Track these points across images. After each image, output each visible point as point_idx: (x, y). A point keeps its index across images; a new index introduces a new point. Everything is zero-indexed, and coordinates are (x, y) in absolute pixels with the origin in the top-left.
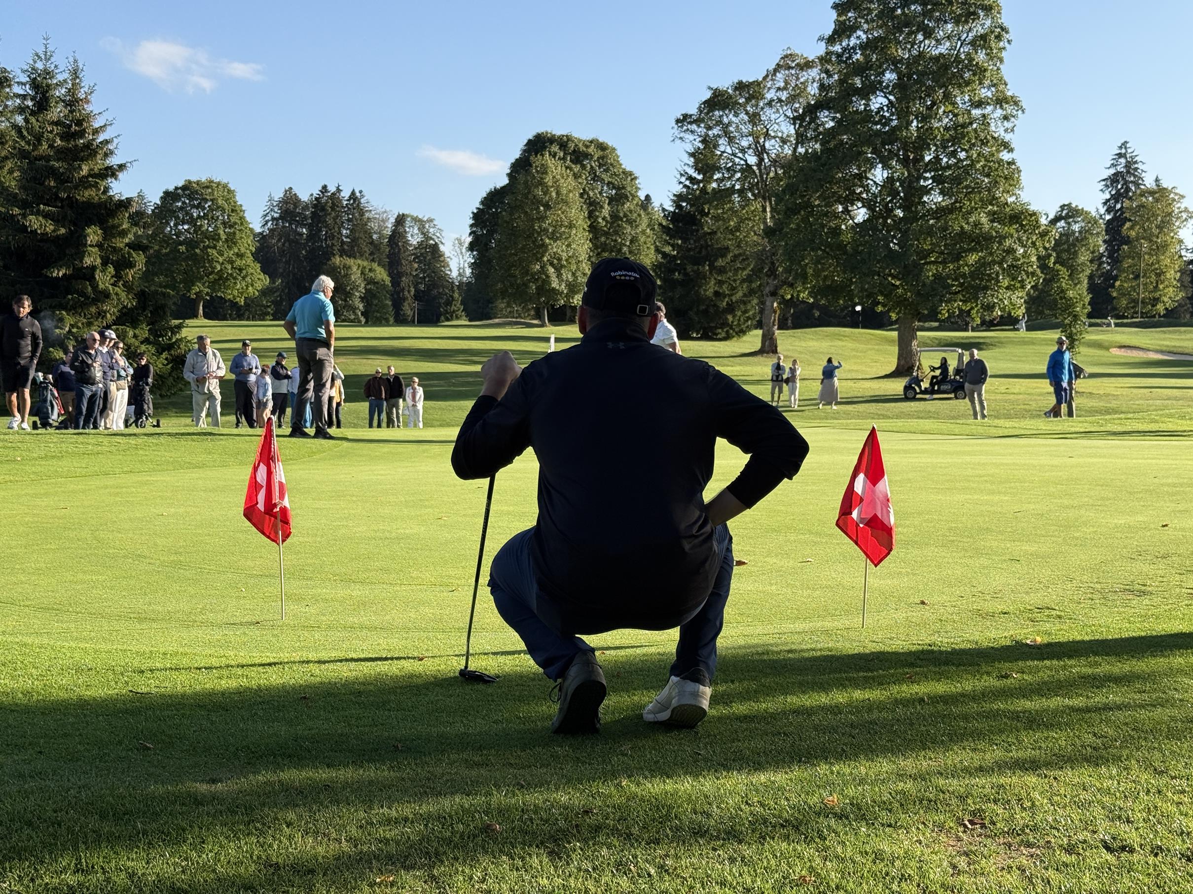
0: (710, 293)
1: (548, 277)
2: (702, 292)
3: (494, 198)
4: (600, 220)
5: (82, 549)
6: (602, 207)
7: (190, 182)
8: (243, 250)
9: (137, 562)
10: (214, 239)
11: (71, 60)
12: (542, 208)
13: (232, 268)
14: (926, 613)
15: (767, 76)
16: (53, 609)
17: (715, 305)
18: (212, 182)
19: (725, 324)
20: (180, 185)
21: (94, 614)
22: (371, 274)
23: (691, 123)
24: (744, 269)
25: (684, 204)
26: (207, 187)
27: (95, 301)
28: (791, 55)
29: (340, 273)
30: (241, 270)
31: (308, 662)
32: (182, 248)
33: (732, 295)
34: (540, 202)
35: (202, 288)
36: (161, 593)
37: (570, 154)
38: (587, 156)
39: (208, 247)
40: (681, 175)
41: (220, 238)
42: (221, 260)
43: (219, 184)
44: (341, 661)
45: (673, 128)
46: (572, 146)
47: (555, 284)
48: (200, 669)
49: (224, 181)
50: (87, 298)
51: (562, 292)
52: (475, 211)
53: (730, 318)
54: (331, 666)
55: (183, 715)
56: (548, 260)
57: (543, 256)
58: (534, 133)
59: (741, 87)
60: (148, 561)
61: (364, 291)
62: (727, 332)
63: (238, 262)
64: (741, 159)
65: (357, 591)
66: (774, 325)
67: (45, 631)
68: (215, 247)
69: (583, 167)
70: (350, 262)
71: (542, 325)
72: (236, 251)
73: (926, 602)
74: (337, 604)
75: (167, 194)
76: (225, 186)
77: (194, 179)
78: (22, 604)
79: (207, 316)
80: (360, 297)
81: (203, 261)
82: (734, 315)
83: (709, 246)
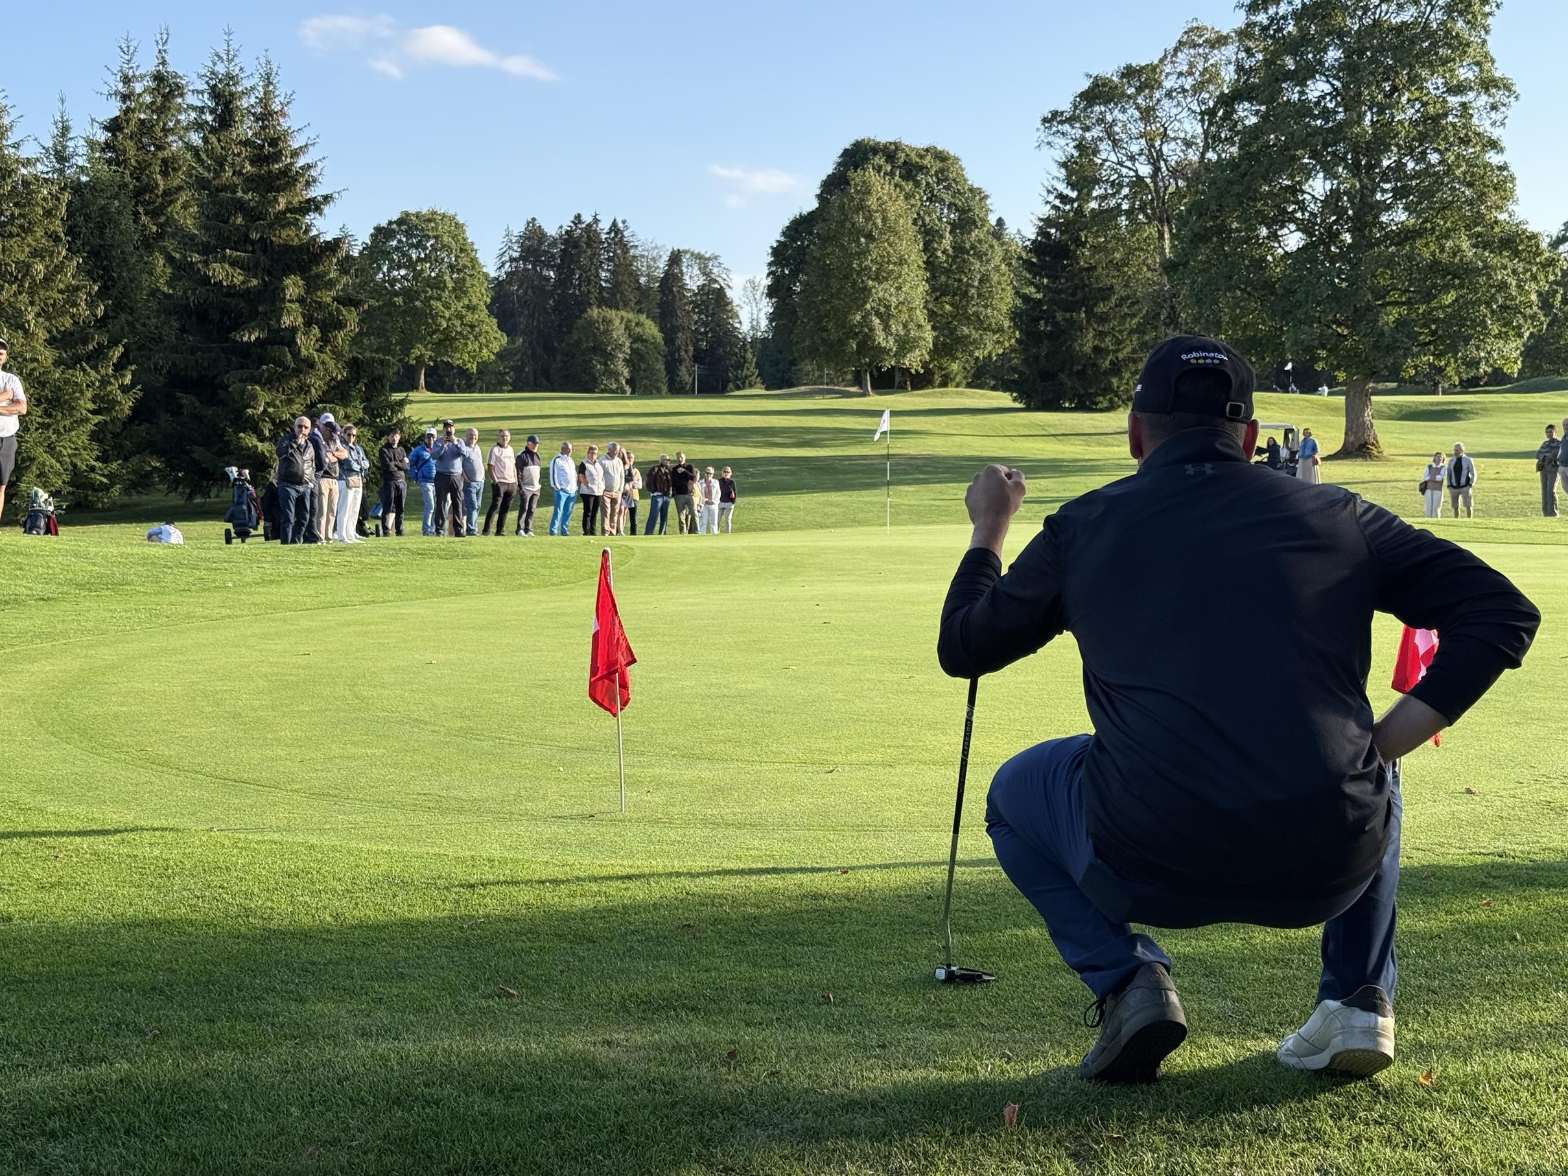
0: (1088, 348)
1: (872, 330)
2: (1077, 348)
3: (799, 227)
4: (939, 254)
5: (343, 711)
6: (942, 237)
7: (407, 214)
8: (475, 301)
9: (416, 730)
10: (438, 288)
11: (263, 61)
12: (863, 240)
13: (462, 324)
14: (1478, 807)
15: (1165, 56)
16: (328, 795)
17: (1094, 365)
18: (435, 213)
19: (1107, 390)
20: (395, 219)
21: (383, 802)
22: (638, 330)
23: (1062, 122)
24: (1134, 316)
25: (1053, 231)
26: (430, 220)
27: (297, 372)
28: (1198, 28)
29: (598, 329)
30: (472, 327)
31: (678, 875)
32: (398, 300)
33: (1118, 351)
34: (859, 232)
35: (424, 351)
36: (458, 773)
37: (899, 167)
38: (921, 168)
39: (431, 298)
40: (1049, 192)
41: (445, 286)
42: (447, 314)
43: (444, 216)
44: (719, 873)
45: (1038, 130)
46: (901, 156)
47: (880, 339)
48: (543, 882)
49: (451, 212)
50: (287, 368)
51: (891, 350)
52: (775, 245)
53: (1115, 381)
54: (709, 881)
55: (542, 949)
56: (872, 308)
57: (865, 303)
58: (853, 141)
59: (1129, 73)
60: (431, 728)
61: (629, 351)
62: (1111, 401)
63: (470, 318)
64: (1130, 169)
65: (707, 772)
67: (328, 826)
68: (439, 299)
69: (917, 184)
70: (611, 314)
71: (864, 395)
72: (466, 302)
73: (1474, 790)
74: (686, 791)
75: (378, 230)
76: (452, 219)
77: (412, 210)
78: (289, 788)
79: (430, 387)
80: (625, 360)
81: (424, 316)
82: (1121, 379)
83: (1086, 286)
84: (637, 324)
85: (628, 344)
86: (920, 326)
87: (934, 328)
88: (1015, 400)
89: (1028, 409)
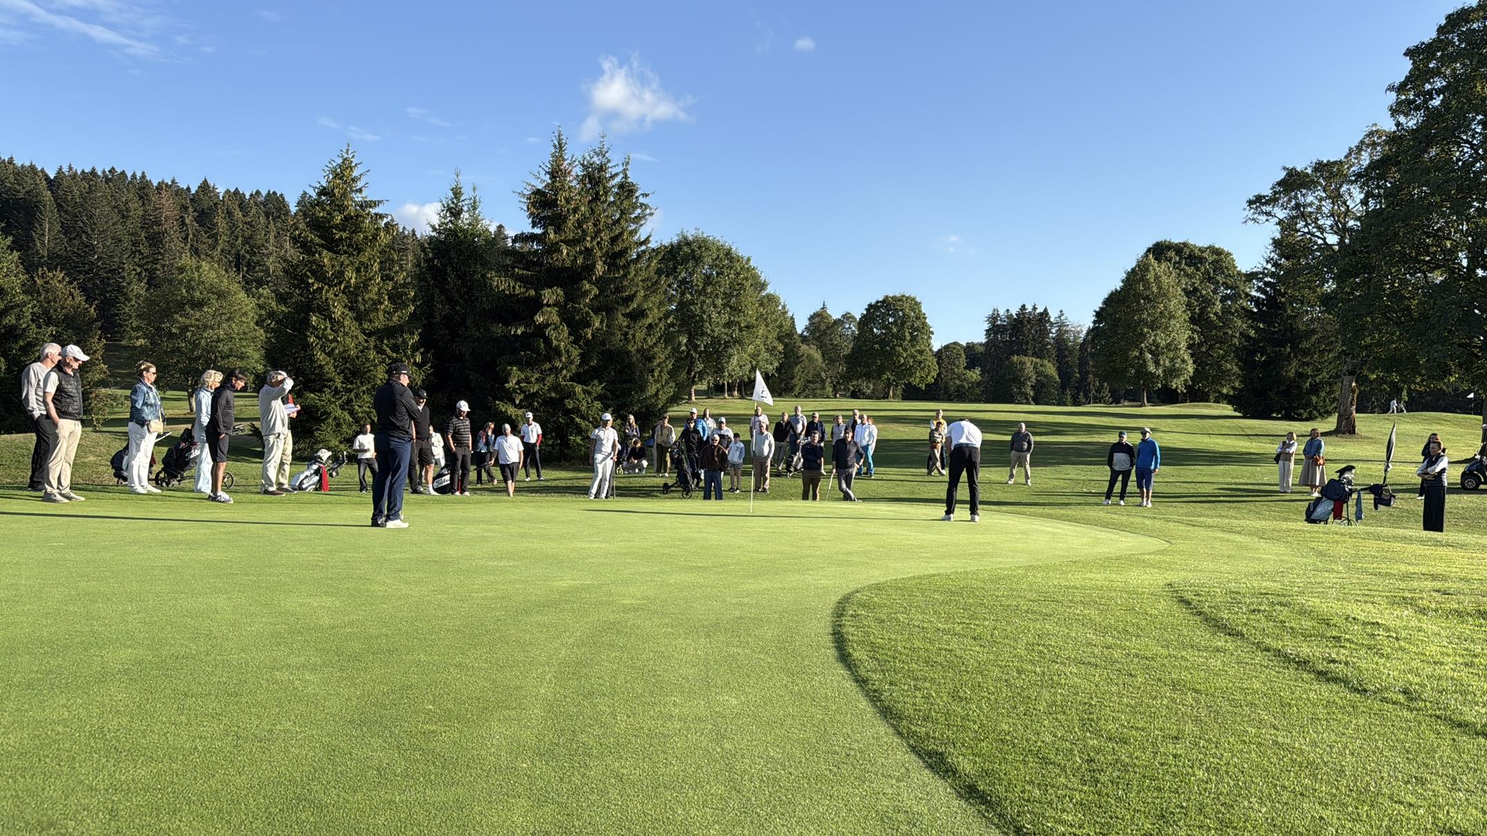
0: (1292, 374)
1: (1144, 361)
2: (1284, 374)
3: (1113, 300)
4: (1212, 315)
6: (1214, 304)
7: (888, 297)
10: (901, 340)
15: (1350, 154)
17: (1298, 386)
18: (903, 296)
19: (1308, 404)
20: (881, 299)
22: (1042, 369)
23: (1265, 204)
24: (1330, 351)
25: (1268, 289)
26: (900, 300)
28: (1377, 131)
29: (1016, 368)
30: (920, 362)
32: (877, 346)
33: (1316, 376)
35: (890, 376)
37: (1185, 258)
38: (1201, 260)
39: (896, 345)
40: (1268, 262)
41: (905, 339)
42: (905, 355)
43: (907, 298)
46: (1187, 251)
47: (1152, 368)
49: (913, 296)
51: (1159, 376)
52: (1098, 310)
53: (1314, 399)
56: (1146, 347)
57: (1141, 343)
58: (1154, 242)
59: (1320, 167)
61: (1034, 381)
62: (1310, 413)
63: (919, 357)
64: (1319, 237)
66: (1352, 405)
68: (901, 345)
69: (1198, 269)
70: (1025, 359)
71: (1141, 406)
72: (918, 348)
75: (870, 306)
76: (913, 299)
77: (891, 294)
80: (1032, 386)
81: (891, 355)
82: (1318, 396)
83: (1295, 329)
84: (1041, 365)
85: (1034, 377)
86: (1183, 361)
87: (1194, 362)
88: (1235, 410)
89: (1244, 417)
